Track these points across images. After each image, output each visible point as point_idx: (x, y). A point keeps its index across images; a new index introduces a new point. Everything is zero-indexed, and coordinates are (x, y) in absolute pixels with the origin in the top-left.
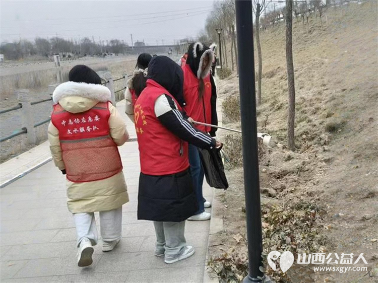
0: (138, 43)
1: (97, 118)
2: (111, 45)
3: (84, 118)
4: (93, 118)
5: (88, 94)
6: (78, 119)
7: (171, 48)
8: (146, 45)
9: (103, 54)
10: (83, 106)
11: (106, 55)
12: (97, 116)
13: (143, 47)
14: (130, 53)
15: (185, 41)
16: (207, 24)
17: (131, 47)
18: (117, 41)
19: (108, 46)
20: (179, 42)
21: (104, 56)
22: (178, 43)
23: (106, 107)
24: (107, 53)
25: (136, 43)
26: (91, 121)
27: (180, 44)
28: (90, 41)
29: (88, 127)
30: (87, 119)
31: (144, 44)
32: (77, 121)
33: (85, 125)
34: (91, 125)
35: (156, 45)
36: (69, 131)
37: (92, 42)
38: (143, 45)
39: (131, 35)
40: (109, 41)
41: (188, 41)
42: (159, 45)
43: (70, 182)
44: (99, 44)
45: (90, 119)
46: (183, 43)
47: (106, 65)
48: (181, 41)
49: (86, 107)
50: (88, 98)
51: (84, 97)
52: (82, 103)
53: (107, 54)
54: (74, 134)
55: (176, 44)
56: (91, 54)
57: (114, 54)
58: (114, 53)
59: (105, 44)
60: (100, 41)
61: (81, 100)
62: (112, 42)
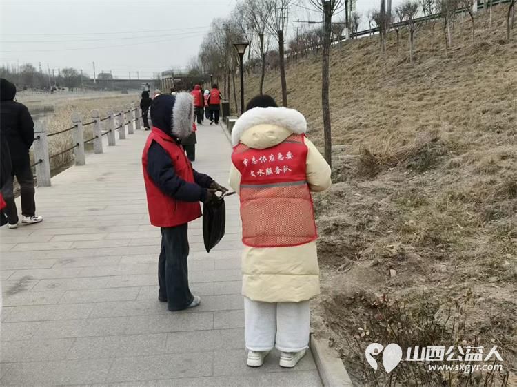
0: (103, 75)
1: (289, 156)
2: (63, 75)
3: (272, 155)
4: (284, 154)
5: (279, 120)
6: (264, 157)
7: (149, 83)
8: (114, 78)
9: (51, 87)
10: (273, 137)
11: (55, 89)
12: (289, 152)
13: (110, 80)
14: (90, 88)
15: (168, 73)
16: (202, 51)
17: (93, 80)
18: (72, 71)
19: (59, 77)
20: (161, 75)
21: (52, 91)
22: (159, 77)
23: (301, 141)
24: (57, 85)
25: (99, 75)
26: (282, 159)
27: (161, 78)
28: (34, 69)
29: (277, 168)
30: (276, 157)
31: (111, 76)
32: (263, 159)
33: (273, 166)
34: (281, 165)
35: (128, 78)
36: (252, 172)
37: (38, 70)
38: (109, 78)
39: (94, 63)
40: (61, 70)
41: (173, 74)
42: (132, 78)
43: (248, 247)
44: (48, 73)
45: (280, 157)
46: (166, 77)
47: (53, 103)
48: (163, 74)
49: (277, 139)
50: (279, 126)
51: (274, 125)
52: (272, 132)
53: (57, 88)
54: (258, 176)
55: (156, 78)
56: (34, 88)
57: (67, 89)
58: (66, 87)
59: (56, 74)
60: (49, 70)
61: (270, 128)
62: (65, 71)
